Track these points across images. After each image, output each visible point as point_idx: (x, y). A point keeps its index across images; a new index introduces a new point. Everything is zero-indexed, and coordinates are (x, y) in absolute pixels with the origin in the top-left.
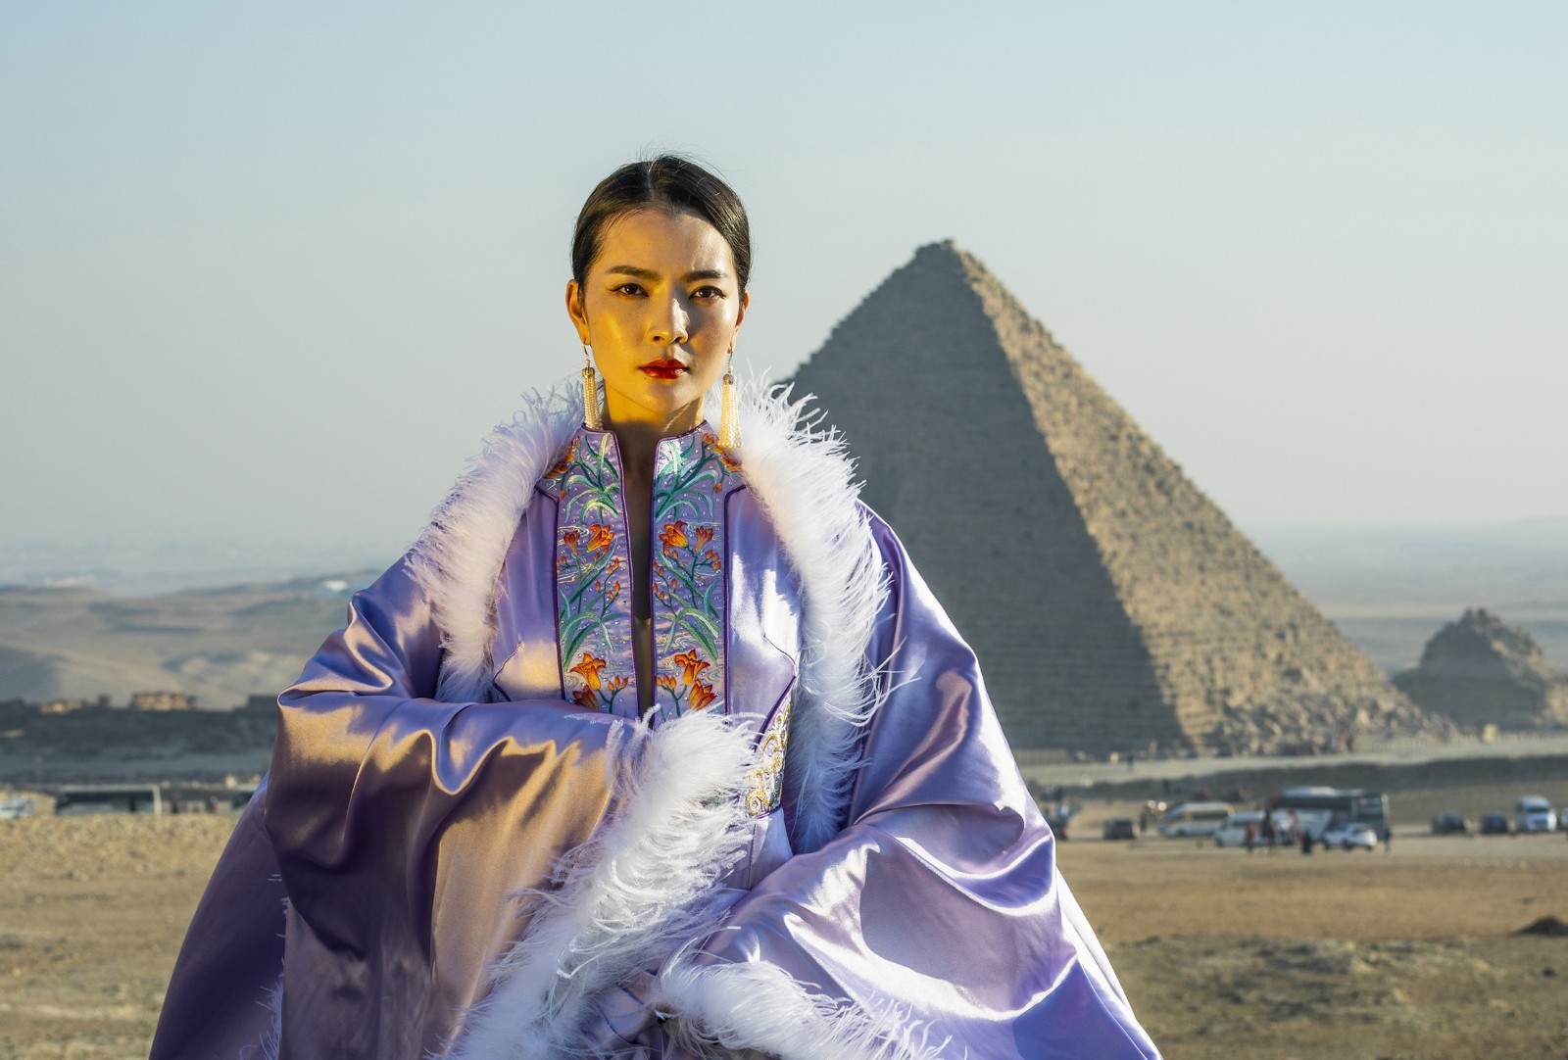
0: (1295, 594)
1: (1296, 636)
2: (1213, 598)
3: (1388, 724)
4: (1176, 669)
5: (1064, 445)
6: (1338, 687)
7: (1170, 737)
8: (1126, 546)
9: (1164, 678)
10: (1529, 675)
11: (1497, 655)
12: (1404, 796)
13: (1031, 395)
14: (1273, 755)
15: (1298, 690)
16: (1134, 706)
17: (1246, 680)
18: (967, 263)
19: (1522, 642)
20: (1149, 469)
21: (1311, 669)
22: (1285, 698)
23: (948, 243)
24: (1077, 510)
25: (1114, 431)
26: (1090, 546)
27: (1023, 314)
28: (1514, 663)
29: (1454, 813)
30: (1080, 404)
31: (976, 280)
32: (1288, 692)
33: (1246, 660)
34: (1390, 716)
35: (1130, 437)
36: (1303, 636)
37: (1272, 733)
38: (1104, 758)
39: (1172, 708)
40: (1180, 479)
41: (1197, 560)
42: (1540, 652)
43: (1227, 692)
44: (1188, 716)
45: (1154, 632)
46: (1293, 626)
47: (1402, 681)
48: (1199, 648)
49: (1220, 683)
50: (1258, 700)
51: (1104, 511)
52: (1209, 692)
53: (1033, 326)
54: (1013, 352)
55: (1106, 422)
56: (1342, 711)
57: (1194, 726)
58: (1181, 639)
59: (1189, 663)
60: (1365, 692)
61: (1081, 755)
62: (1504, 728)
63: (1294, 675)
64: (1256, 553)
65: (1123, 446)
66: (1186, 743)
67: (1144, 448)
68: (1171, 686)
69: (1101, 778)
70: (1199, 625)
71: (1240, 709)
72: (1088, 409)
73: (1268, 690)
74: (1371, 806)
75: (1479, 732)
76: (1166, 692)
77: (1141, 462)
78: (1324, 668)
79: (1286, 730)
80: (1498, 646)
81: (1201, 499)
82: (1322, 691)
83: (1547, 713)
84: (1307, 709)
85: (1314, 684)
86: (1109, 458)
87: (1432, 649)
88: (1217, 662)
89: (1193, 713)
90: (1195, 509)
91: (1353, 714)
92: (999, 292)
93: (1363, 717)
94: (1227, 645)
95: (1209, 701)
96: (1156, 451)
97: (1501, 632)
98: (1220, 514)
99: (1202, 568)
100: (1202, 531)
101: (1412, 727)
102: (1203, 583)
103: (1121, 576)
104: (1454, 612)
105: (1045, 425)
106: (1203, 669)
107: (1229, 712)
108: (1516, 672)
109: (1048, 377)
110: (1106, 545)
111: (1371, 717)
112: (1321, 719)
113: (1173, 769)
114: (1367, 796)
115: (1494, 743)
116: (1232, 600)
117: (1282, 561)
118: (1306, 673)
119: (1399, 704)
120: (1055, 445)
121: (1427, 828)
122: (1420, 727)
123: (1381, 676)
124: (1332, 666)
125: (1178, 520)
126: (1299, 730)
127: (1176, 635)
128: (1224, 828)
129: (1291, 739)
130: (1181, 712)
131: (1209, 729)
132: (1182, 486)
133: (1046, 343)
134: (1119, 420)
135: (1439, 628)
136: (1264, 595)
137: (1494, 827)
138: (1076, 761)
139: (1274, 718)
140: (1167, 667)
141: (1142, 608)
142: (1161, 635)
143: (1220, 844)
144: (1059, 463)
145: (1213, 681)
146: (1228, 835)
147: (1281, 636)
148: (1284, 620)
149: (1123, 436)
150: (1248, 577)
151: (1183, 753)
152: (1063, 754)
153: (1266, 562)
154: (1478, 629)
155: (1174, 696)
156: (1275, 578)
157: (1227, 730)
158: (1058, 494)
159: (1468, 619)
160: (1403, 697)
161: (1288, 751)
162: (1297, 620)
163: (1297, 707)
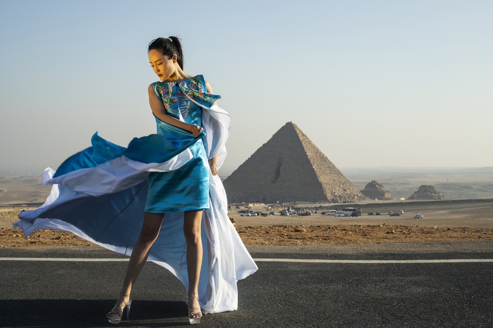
0: (345, 178)
1: (345, 184)
2: (332, 178)
3: (360, 198)
4: (326, 189)
5: (309, 154)
6: (352, 192)
7: (325, 200)
8: (319, 170)
9: (325, 190)
10: (382, 191)
11: (377, 187)
12: (363, 209)
13: (304, 146)
14: (342, 203)
15: (346, 193)
16: (320, 195)
17: (338, 191)
18: (294, 125)
19: (381, 186)
20: (322, 158)
21: (348, 189)
22: (344, 194)
23: (291, 122)
24: (311, 164)
25: (317, 152)
26: (313, 169)
27: (303, 133)
28: (380, 189)
29: (372, 212)
30: (312, 148)
31: (295, 128)
32: (344, 193)
33: (337, 188)
34: (360, 197)
35: (319, 153)
36: (346, 184)
37: (342, 199)
38: (316, 203)
39: (326, 195)
40: (327, 159)
41: (330, 172)
42: (384, 187)
43: (335, 193)
44: (328, 197)
45: (323, 183)
46: (345, 183)
47: (362, 192)
48: (330, 186)
49: (333, 192)
50: (339, 194)
51: (315, 164)
52: (332, 193)
53: (304, 135)
54: (301, 139)
55: (316, 150)
56: (353, 196)
57: (330, 198)
58: (328, 185)
59: (329, 188)
60: (356, 193)
61: (312, 202)
62: (378, 199)
63: (345, 190)
64: (339, 171)
65: (318, 154)
66: (328, 201)
67: (322, 155)
68: (326, 192)
69: (315, 206)
70: (330, 182)
71: (337, 195)
72: (313, 148)
73: (341, 193)
74: (359, 210)
75: (374, 199)
76: (325, 193)
77: (321, 157)
78: (350, 189)
79: (344, 199)
80: (377, 186)
81: (331, 162)
82: (350, 193)
83: (385, 197)
84: (347, 196)
85: (348, 192)
86: (316, 156)
87: (367, 187)
88: (333, 188)
89: (329, 196)
90: (330, 164)
91: (354, 197)
92: (299, 130)
93: (356, 197)
94: (335, 185)
95: (332, 194)
96: (323, 155)
97: (377, 184)
98: (333, 165)
99: (331, 173)
100: (331, 168)
101: (364, 199)
102: (331, 176)
103: (318, 175)
104: (370, 181)
105: (306, 151)
106: (331, 189)
107: (335, 196)
108: (380, 190)
109: (307, 143)
110: (316, 170)
111: (357, 197)
112: (349, 197)
113: (327, 205)
114: (358, 209)
115: (377, 201)
116: (335, 179)
117: (343, 173)
118: (347, 190)
119: (362, 195)
120: (308, 154)
121: (368, 214)
122: (365, 199)
123: (359, 191)
124: (351, 189)
125: (327, 166)
126: (346, 199)
127: (327, 184)
128: (336, 214)
129: (345, 200)
130: (327, 196)
131: (332, 199)
132: (328, 160)
133: (306, 138)
134: (318, 150)
135: (368, 183)
136: (340, 178)
137: (378, 214)
138: (311, 203)
139: (342, 197)
140: (325, 189)
141: (321, 180)
142: (324, 184)
143: (335, 216)
144: (308, 157)
145: (332, 191)
146: (336, 215)
147: (343, 184)
148: (344, 182)
149: (318, 152)
150: (338, 175)
151: (328, 202)
152: (309, 202)
153: (341, 173)
154: (374, 184)
155: (326, 193)
156: (342, 175)
157: (335, 199)
158: (308, 161)
159: (372, 182)
160: (362, 194)
161: (345, 202)
162: (346, 182)
163: (346, 195)
